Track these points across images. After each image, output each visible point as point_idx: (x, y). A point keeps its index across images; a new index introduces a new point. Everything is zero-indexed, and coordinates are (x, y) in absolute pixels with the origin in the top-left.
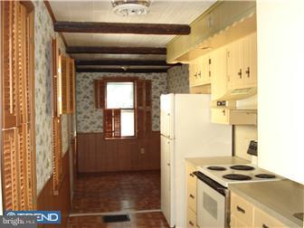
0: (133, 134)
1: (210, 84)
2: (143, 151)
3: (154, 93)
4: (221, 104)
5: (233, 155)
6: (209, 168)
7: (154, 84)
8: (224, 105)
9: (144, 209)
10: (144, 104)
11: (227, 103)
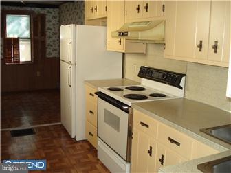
0: (30, 60)
1: (106, 18)
2: (38, 73)
3: (48, 25)
4: (123, 34)
5: (123, 77)
6: (109, 89)
7: (48, 18)
8: (127, 35)
9: (46, 123)
10: (39, 35)
11: (129, 33)
